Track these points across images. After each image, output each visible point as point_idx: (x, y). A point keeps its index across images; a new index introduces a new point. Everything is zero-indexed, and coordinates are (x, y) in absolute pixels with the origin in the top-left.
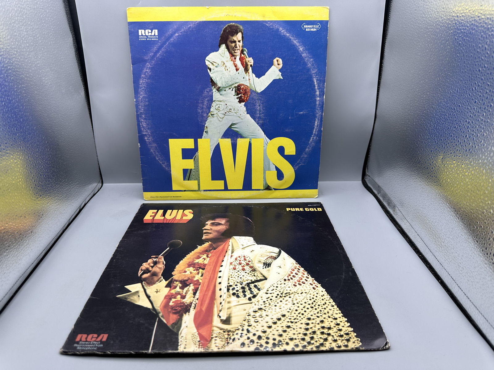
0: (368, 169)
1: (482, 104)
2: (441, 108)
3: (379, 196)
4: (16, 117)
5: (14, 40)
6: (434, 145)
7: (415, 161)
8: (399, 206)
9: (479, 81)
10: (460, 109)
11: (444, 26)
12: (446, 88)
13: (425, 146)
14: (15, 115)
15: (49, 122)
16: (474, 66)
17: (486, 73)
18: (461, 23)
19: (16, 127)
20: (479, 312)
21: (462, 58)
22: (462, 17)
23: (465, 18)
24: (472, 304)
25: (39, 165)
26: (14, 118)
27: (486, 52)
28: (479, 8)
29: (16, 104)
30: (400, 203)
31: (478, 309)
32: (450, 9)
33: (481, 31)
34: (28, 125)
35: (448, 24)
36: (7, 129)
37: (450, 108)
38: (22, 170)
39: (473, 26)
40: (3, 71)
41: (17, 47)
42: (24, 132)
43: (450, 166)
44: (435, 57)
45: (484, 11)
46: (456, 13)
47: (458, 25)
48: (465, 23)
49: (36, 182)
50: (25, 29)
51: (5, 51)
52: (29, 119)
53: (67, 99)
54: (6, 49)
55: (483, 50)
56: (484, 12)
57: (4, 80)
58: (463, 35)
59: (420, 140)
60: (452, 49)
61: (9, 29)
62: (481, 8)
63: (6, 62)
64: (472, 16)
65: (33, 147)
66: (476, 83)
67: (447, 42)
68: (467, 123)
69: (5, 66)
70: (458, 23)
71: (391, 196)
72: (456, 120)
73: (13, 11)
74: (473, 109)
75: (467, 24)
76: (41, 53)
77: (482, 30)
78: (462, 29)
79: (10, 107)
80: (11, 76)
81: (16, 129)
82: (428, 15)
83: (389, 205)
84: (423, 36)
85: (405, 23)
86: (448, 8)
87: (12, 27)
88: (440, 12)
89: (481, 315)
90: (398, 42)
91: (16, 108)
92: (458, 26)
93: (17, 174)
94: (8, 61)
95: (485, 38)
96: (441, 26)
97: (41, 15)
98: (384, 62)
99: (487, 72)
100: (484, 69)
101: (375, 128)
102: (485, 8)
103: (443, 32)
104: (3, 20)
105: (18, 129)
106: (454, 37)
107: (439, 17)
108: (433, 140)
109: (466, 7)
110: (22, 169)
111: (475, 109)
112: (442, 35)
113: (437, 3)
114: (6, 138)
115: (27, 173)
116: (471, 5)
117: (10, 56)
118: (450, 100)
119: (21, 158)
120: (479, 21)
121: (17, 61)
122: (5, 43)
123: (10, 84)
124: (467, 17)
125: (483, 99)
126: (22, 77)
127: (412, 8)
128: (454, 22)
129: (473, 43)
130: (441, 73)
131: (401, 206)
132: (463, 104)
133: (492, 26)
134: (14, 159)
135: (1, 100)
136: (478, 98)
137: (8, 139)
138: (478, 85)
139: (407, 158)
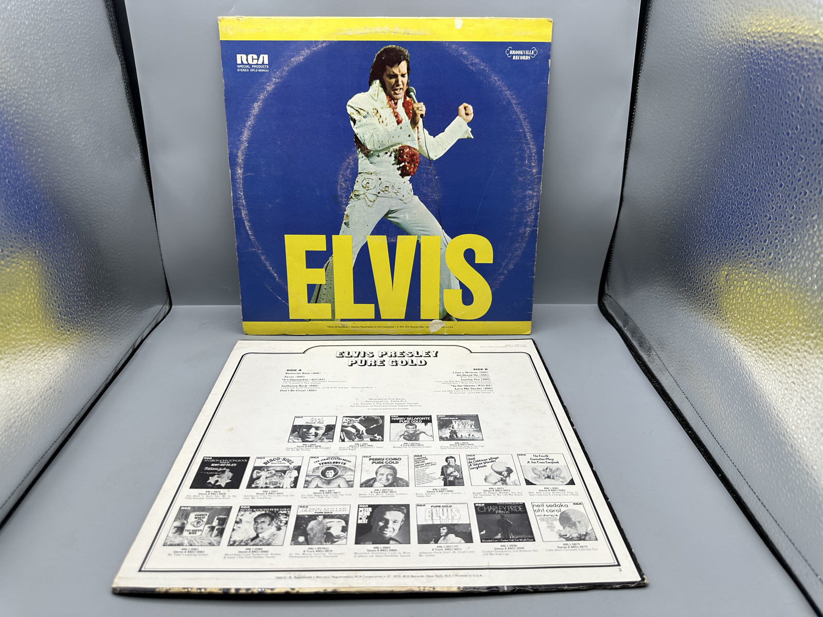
0: (608, 284)
1: (792, 190)
2: (727, 191)
3: (625, 330)
4: (28, 203)
5: (25, 75)
6: (715, 252)
7: (682, 278)
8: (657, 348)
9: (788, 151)
10: (756, 195)
11: (732, 56)
12: (735, 159)
13: (700, 253)
14: (27, 199)
15: (83, 208)
16: (779, 125)
17: (799, 140)
18: (759, 53)
19: (28, 219)
20: (780, 530)
21: (760, 112)
22: (762, 44)
23: (767, 45)
24: (769, 515)
25: (66, 280)
26: (24, 204)
27: (799, 105)
28: (789, 31)
29: (27, 180)
30: (659, 343)
31: (779, 525)
32: (743, 30)
33: (792, 70)
34: (48, 216)
35: (740, 54)
36: (13, 222)
37: (740, 193)
38: (37, 290)
39: (779, 61)
40: (6, 128)
41: (28, 85)
42: (40, 227)
43: (738, 289)
44: (718, 107)
45: (797, 36)
46: (752, 37)
47: (755, 56)
48: (766, 54)
49: (61, 307)
50: (43, 55)
51: (9, 94)
52: (48, 204)
53: (112, 169)
54: (11, 90)
55: (794, 101)
56: (796, 38)
57: (8, 143)
58: (762, 74)
59: (692, 243)
60: (745, 95)
61: (15, 56)
62: (792, 31)
63: (12, 112)
64: (778, 43)
65: (55, 251)
66: (783, 154)
67: (737, 82)
68: (766, 220)
69: (9, 119)
70: (755, 54)
71: (646, 331)
72: (750, 214)
73: (22, 26)
74: (777, 197)
75: (770, 56)
76: (69, 94)
77: (794, 68)
78: (761, 64)
79: (18, 186)
80: (19, 135)
81: (29, 223)
82: (707, 37)
83: (640, 346)
84: (700, 71)
85: (671, 47)
86: (740, 27)
87: (21, 54)
88: (726, 33)
89: (783, 534)
90: (659, 78)
91: (28, 188)
92: (755, 58)
93: (30, 297)
94: (15, 111)
95: (797, 81)
96: (729, 57)
97: (69, 30)
98: (636, 110)
99: (800, 138)
100: (796, 132)
101: (620, 218)
102: (799, 31)
103: (731, 67)
104: (5, 43)
105: (31, 222)
106: (749, 76)
107: (725, 40)
108: (713, 243)
109: (768, 27)
110: (38, 288)
111: (781, 197)
112: (729, 71)
113: (723, 18)
114: (12, 238)
115: (46, 294)
116: (777, 25)
117: (18, 102)
118: (740, 180)
119: (36, 269)
120: (788, 52)
121: (29, 109)
122: (10, 80)
123: (17, 149)
124: (770, 44)
125: (792, 182)
126: (38, 135)
127: (683, 23)
128: (749, 52)
129: (779, 88)
130: (728, 134)
131: (661, 349)
132: (762, 188)
133: (808, 63)
134: (24, 272)
135: (4, 175)
136: (785, 179)
137: (15, 239)
138: (785, 158)
139: (671, 272)
